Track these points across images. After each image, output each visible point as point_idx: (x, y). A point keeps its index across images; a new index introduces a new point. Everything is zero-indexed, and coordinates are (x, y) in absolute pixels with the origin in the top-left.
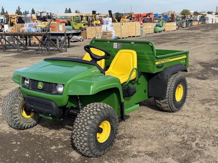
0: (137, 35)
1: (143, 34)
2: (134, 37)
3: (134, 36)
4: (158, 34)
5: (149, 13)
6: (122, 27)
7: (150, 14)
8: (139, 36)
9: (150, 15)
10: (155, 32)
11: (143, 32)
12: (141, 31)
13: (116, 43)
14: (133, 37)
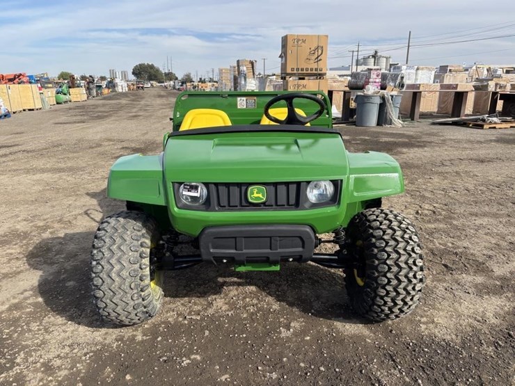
0: (37, 107)
1: (46, 106)
2: (33, 110)
3: (31, 108)
4: (63, 106)
5: (18, 73)
6: (10, 93)
7: (21, 75)
8: (40, 109)
9: (21, 77)
10: (58, 103)
11: (46, 102)
12: (42, 100)
13: (243, 98)
14: (30, 110)
